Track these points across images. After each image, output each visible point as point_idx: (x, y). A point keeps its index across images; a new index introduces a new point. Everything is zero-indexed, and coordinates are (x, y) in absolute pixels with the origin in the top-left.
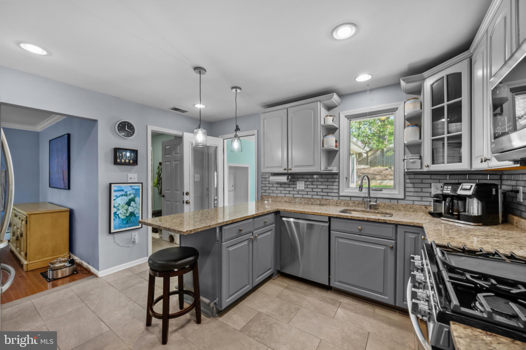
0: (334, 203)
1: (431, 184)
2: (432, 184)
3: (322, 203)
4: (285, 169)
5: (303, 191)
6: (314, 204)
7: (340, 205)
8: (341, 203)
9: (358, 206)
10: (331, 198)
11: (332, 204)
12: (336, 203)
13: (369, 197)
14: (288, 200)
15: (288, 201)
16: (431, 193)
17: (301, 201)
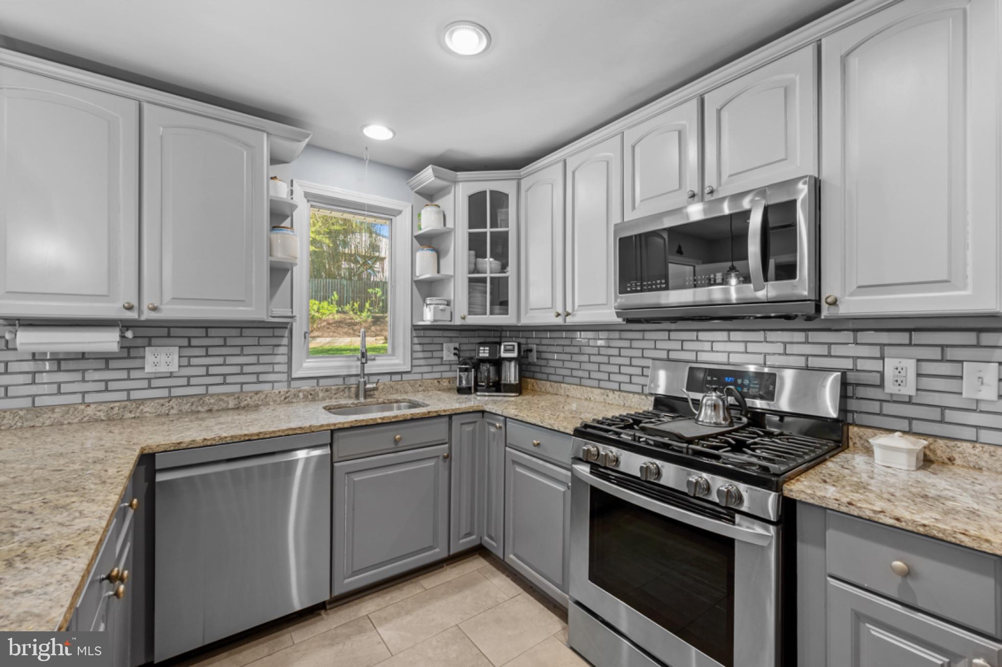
0: (278, 399)
1: (442, 344)
2: (444, 345)
3: (242, 404)
4: (130, 308)
5: (171, 375)
6: (218, 410)
7: (294, 400)
8: (298, 396)
9: (336, 396)
10: (267, 387)
11: (275, 401)
12: (285, 398)
13: (362, 375)
14: (102, 415)
15: (104, 418)
16: (442, 358)
17: (164, 410)
